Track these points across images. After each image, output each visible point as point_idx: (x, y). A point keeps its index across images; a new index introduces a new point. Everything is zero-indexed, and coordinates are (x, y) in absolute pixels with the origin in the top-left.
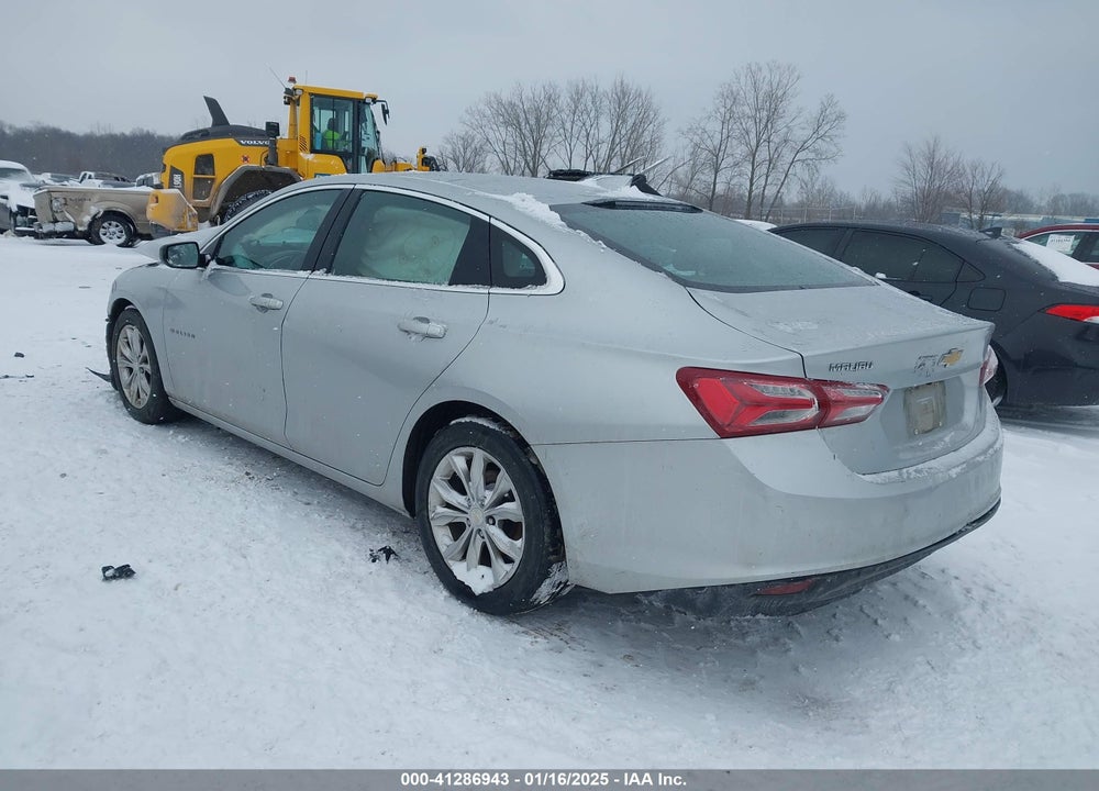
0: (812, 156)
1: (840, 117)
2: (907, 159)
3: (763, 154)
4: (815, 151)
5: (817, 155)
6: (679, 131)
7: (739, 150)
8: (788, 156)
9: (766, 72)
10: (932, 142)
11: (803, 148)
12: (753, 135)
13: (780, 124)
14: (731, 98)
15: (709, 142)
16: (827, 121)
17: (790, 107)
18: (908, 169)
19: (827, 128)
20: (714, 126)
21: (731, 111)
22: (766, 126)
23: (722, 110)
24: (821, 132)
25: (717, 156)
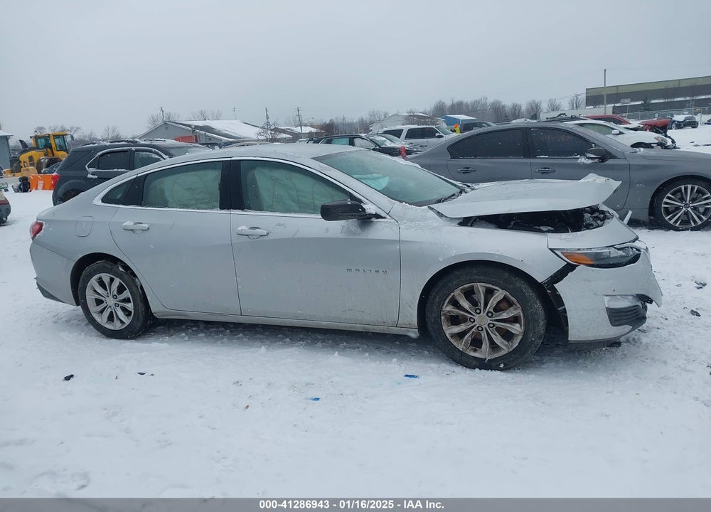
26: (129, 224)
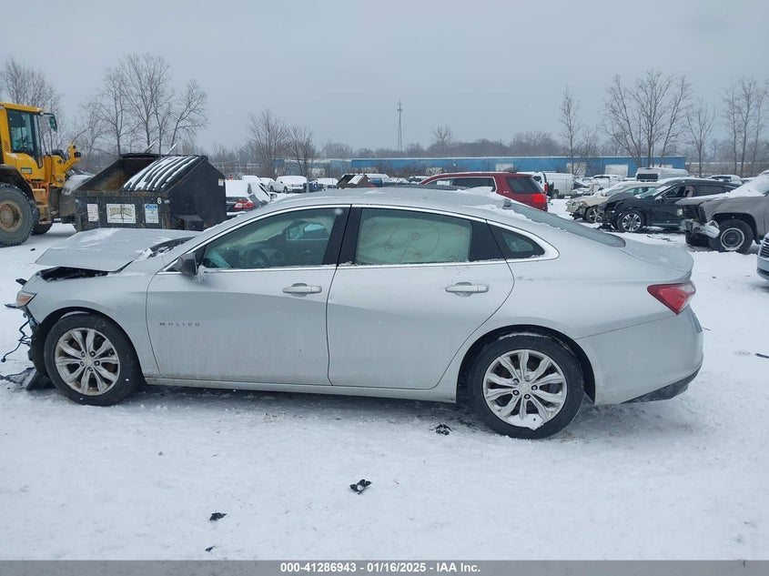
0: (189, 123)
1: (203, 96)
2: (252, 124)
3: (153, 123)
4: (190, 120)
5: (192, 122)
6: (80, 105)
7: (133, 120)
8: (172, 125)
9: (142, 62)
10: (265, 113)
11: (181, 118)
12: (143, 110)
13: (162, 100)
14: (118, 81)
15: (106, 113)
16: (194, 98)
17: (166, 88)
18: (254, 131)
19: (195, 103)
20: (109, 102)
21: (121, 91)
22: (152, 101)
23: (113, 89)
24: (192, 107)
25: (116, 125)
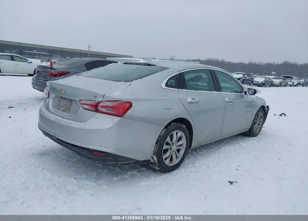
26: (189, 100)
